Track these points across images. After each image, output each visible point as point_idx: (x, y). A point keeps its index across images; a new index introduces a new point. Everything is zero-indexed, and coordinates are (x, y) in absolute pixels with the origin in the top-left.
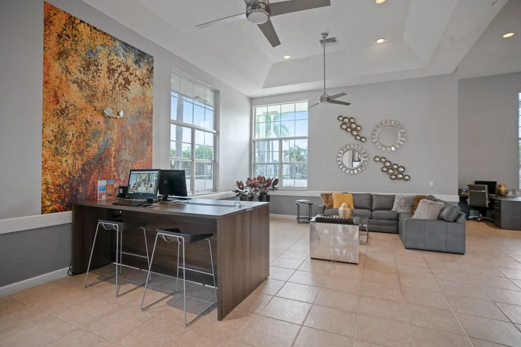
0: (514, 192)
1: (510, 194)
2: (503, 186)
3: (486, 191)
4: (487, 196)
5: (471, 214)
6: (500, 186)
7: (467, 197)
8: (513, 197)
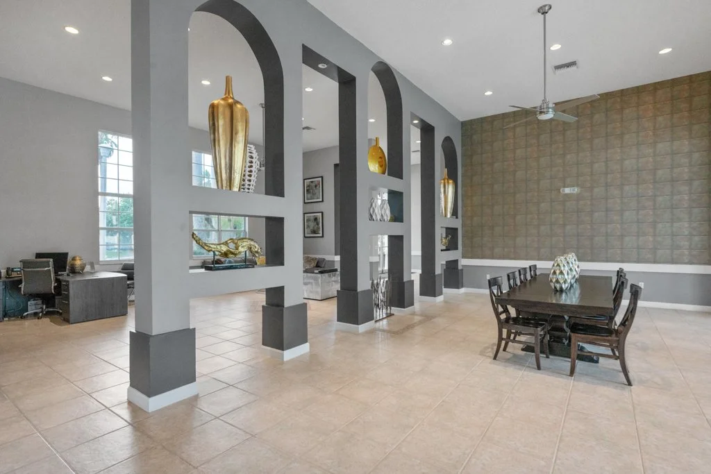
0: (92, 265)
1: (88, 268)
2: (77, 258)
3: (51, 268)
4: (52, 275)
5: (29, 308)
6: (74, 259)
7: (20, 282)
8: (92, 273)
